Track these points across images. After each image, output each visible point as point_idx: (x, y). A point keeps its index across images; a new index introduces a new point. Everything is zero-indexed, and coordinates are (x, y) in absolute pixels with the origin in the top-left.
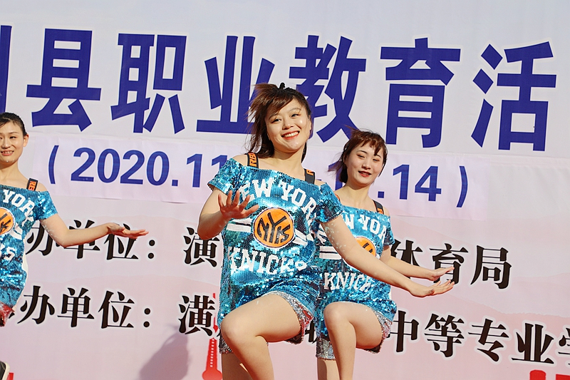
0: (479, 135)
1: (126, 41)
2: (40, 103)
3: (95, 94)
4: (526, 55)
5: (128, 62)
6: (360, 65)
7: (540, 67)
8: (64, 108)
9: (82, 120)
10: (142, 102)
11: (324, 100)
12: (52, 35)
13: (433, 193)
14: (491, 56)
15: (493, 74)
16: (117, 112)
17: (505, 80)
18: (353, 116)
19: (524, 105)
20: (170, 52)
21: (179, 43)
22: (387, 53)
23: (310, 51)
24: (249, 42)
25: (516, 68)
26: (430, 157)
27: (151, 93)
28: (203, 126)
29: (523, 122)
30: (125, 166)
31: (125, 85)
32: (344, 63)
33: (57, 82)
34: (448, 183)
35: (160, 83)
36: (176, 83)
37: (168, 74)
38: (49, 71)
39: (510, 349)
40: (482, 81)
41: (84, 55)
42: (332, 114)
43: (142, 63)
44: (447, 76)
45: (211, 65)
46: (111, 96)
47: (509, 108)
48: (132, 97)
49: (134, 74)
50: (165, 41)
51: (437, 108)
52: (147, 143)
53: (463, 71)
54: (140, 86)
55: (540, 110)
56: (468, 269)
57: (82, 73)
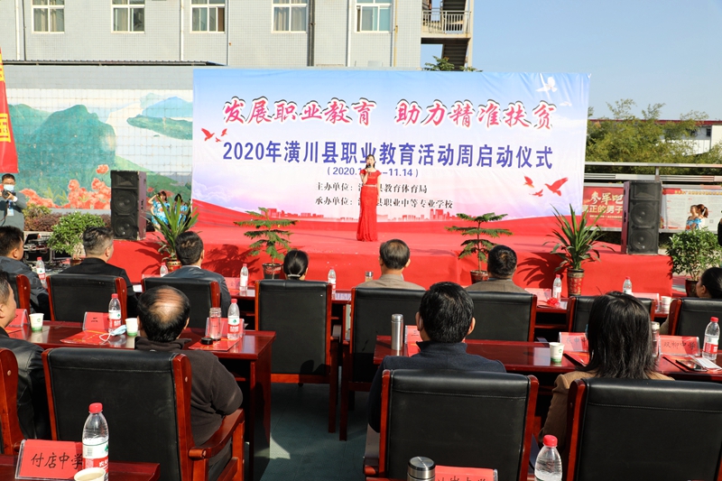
0: (420, 162)
1: (343, 144)
2: (325, 158)
3: (337, 156)
4: (428, 146)
5: (344, 149)
6: (394, 148)
7: (431, 148)
8: (330, 159)
9: (334, 161)
10: (348, 157)
11: (387, 156)
12: (327, 143)
13: (411, 174)
14: (422, 146)
15: (422, 150)
16: (342, 159)
17: (424, 151)
18: (394, 159)
19: (429, 156)
20: (353, 146)
21: (355, 144)
22: (400, 146)
23: (384, 145)
24: (370, 144)
25: (426, 149)
26: (410, 167)
27: (349, 155)
28: (361, 162)
29: (428, 160)
30: (345, 171)
31: (344, 153)
32: (391, 148)
33: (328, 153)
34: (414, 172)
35: (351, 153)
36: (355, 153)
37: (353, 151)
38: (327, 151)
39: (427, 205)
40: (420, 151)
41: (334, 147)
42: (389, 159)
43: (347, 149)
44: (413, 150)
45: (362, 149)
46: (340, 156)
47: (425, 157)
48: (345, 156)
49: (345, 151)
50: (352, 144)
51: (411, 157)
52: (349, 166)
53: (416, 149)
54: (347, 154)
55: (432, 157)
56: (418, 190)
57: (334, 151)
